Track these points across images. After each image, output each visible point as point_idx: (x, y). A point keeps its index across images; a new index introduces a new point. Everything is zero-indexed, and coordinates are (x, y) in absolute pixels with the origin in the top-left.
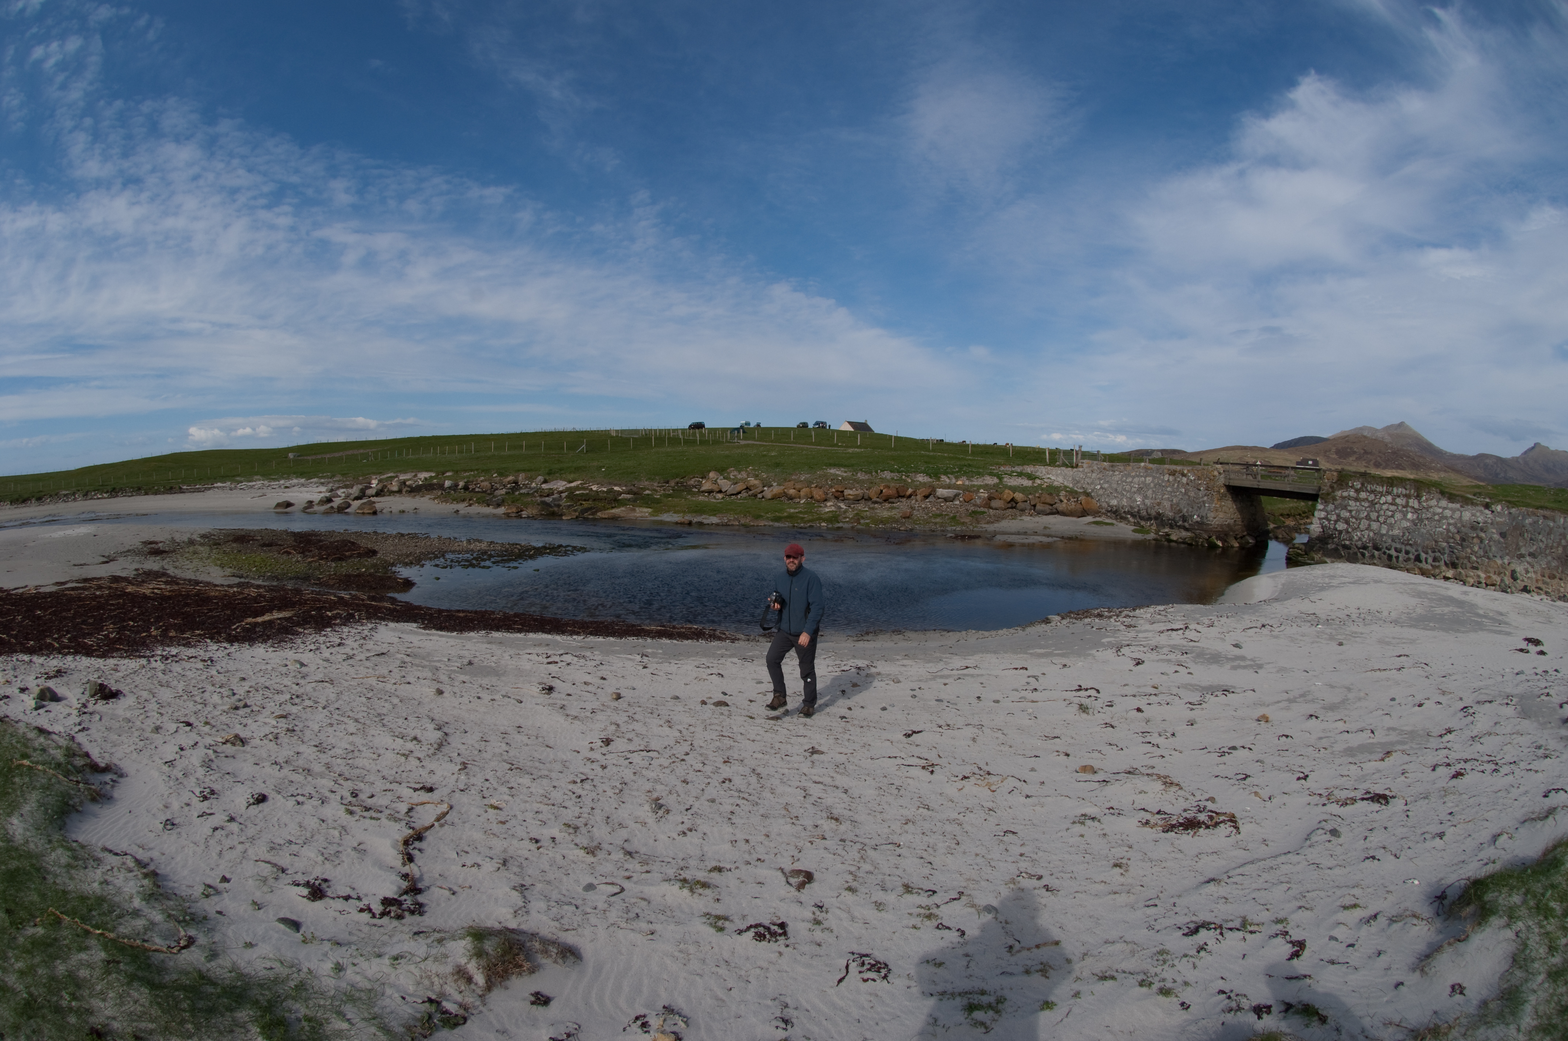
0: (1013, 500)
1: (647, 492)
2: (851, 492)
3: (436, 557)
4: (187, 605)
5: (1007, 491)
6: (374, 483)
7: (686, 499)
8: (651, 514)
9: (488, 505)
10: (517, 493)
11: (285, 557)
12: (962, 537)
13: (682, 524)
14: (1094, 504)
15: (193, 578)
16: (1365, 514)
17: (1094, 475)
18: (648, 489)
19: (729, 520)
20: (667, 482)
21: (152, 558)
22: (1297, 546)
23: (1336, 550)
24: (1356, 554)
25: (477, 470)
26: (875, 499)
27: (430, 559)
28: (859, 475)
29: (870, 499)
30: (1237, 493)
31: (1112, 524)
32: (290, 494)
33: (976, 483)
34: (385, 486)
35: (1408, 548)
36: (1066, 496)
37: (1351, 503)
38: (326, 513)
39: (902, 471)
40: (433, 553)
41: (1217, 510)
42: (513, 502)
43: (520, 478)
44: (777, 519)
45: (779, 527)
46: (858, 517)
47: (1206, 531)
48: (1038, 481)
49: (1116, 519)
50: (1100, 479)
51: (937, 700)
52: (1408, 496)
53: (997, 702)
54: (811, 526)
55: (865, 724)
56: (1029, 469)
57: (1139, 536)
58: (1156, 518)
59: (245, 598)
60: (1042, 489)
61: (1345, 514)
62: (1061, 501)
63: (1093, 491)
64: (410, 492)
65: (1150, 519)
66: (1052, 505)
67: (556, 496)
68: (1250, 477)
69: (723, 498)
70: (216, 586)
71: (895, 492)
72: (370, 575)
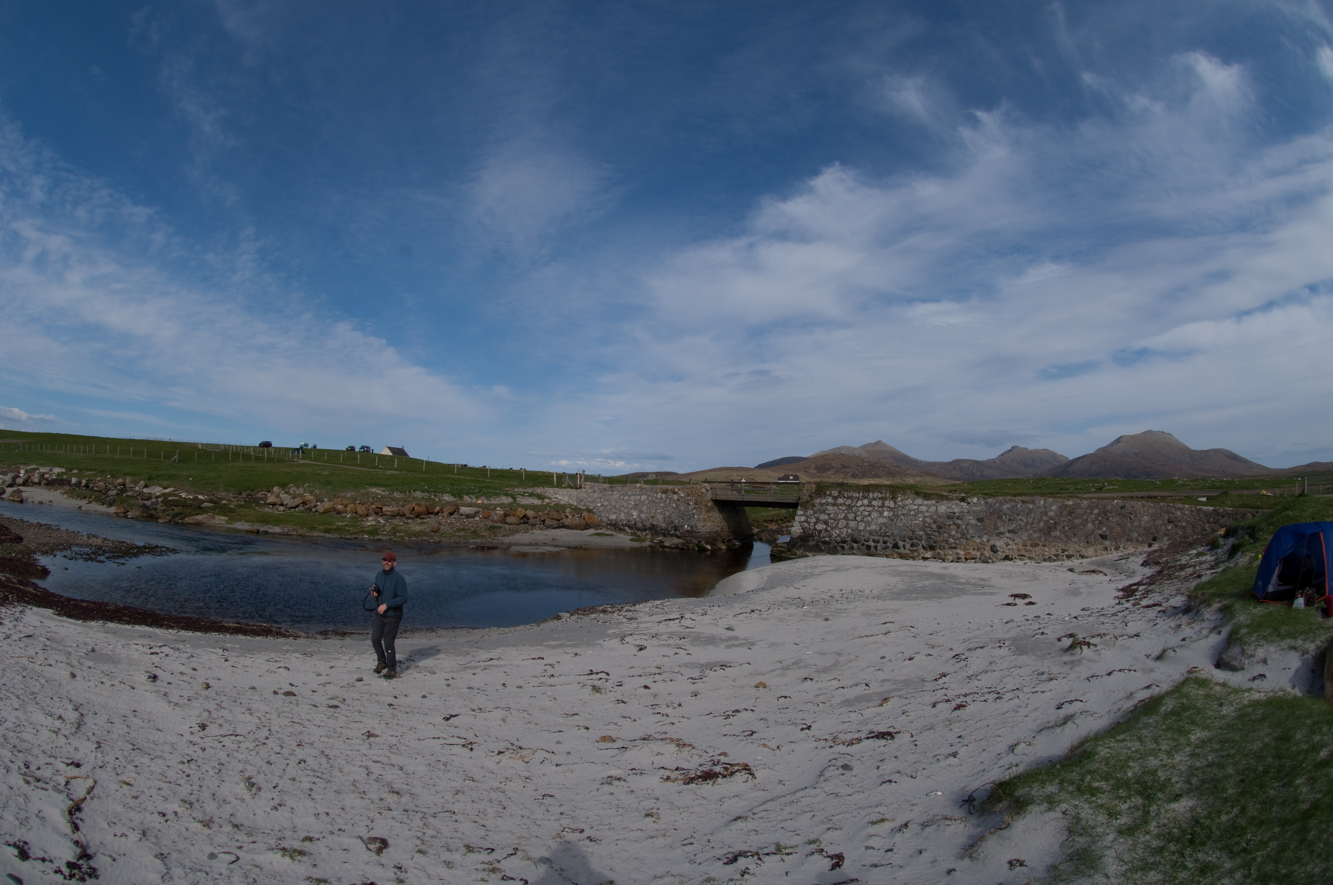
0: (525, 516)
1: (224, 502)
2: (388, 509)
3: (65, 549)
5: (520, 509)
6: (22, 472)
7: (255, 510)
8: (227, 522)
9: (103, 504)
10: (125, 495)
12: (481, 548)
13: (251, 532)
14: (596, 519)
16: (843, 515)
17: (595, 495)
18: (225, 499)
19: (289, 531)
20: (240, 494)
22: (780, 545)
23: (817, 546)
24: (836, 547)
25: (96, 470)
26: (408, 515)
27: (61, 550)
28: (395, 494)
29: (405, 515)
30: (722, 505)
31: (612, 535)
33: (493, 502)
34: (29, 477)
35: (886, 539)
36: (571, 512)
37: (828, 507)
39: (431, 492)
40: (62, 545)
41: (705, 521)
42: (121, 503)
43: (127, 481)
44: (328, 531)
45: (329, 538)
46: (394, 531)
47: (696, 538)
48: (547, 501)
49: (615, 531)
50: (600, 498)
51: (468, 688)
52: (884, 499)
53: (520, 687)
54: (356, 538)
55: (409, 710)
56: (539, 490)
57: (636, 544)
58: (650, 529)
60: (550, 507)
61: (823, 517)
62: (567, 517)
63: (594, 508)
64: (47, 485)
65: (645, 530)
66: (559, 520)
67: (154, 500)
68: (735, 493)
69: (284, 510)
71: (425, 509)
72: (19, 560)
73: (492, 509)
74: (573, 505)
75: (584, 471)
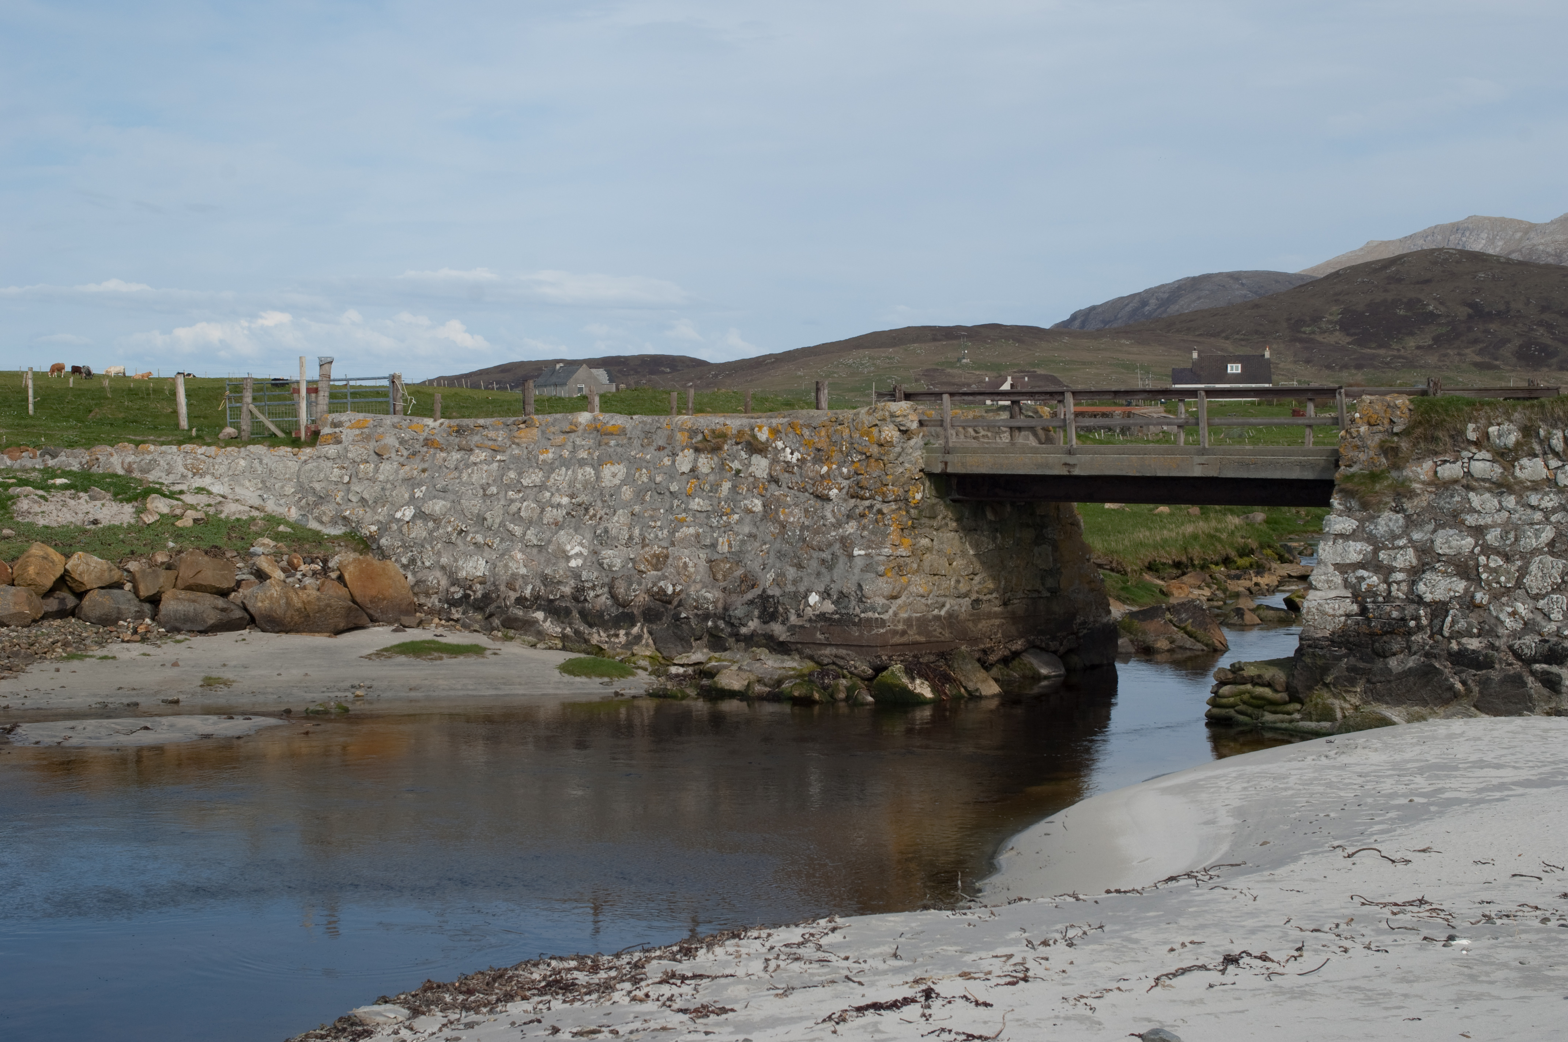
0: (62, 582)
5: (35, 550)
14: (395, 579)
17: (387, 469)
22: (1251, 672)
31: (475, 651)
36: (277, 555)
41: (900, 570)
47: (859, 648)
48: (161, 506)
49: (490, 630)
56: (116, 459)
57: (588, 690)
58: (651, 616)
60: (179, 535)
61: (1455, 543)
62: (261, 576)
63: (384, 528)
65: (625, 619)
66: (224, 593)
68: (1028, 440)
74: (282, 521)
75: (325, 363)
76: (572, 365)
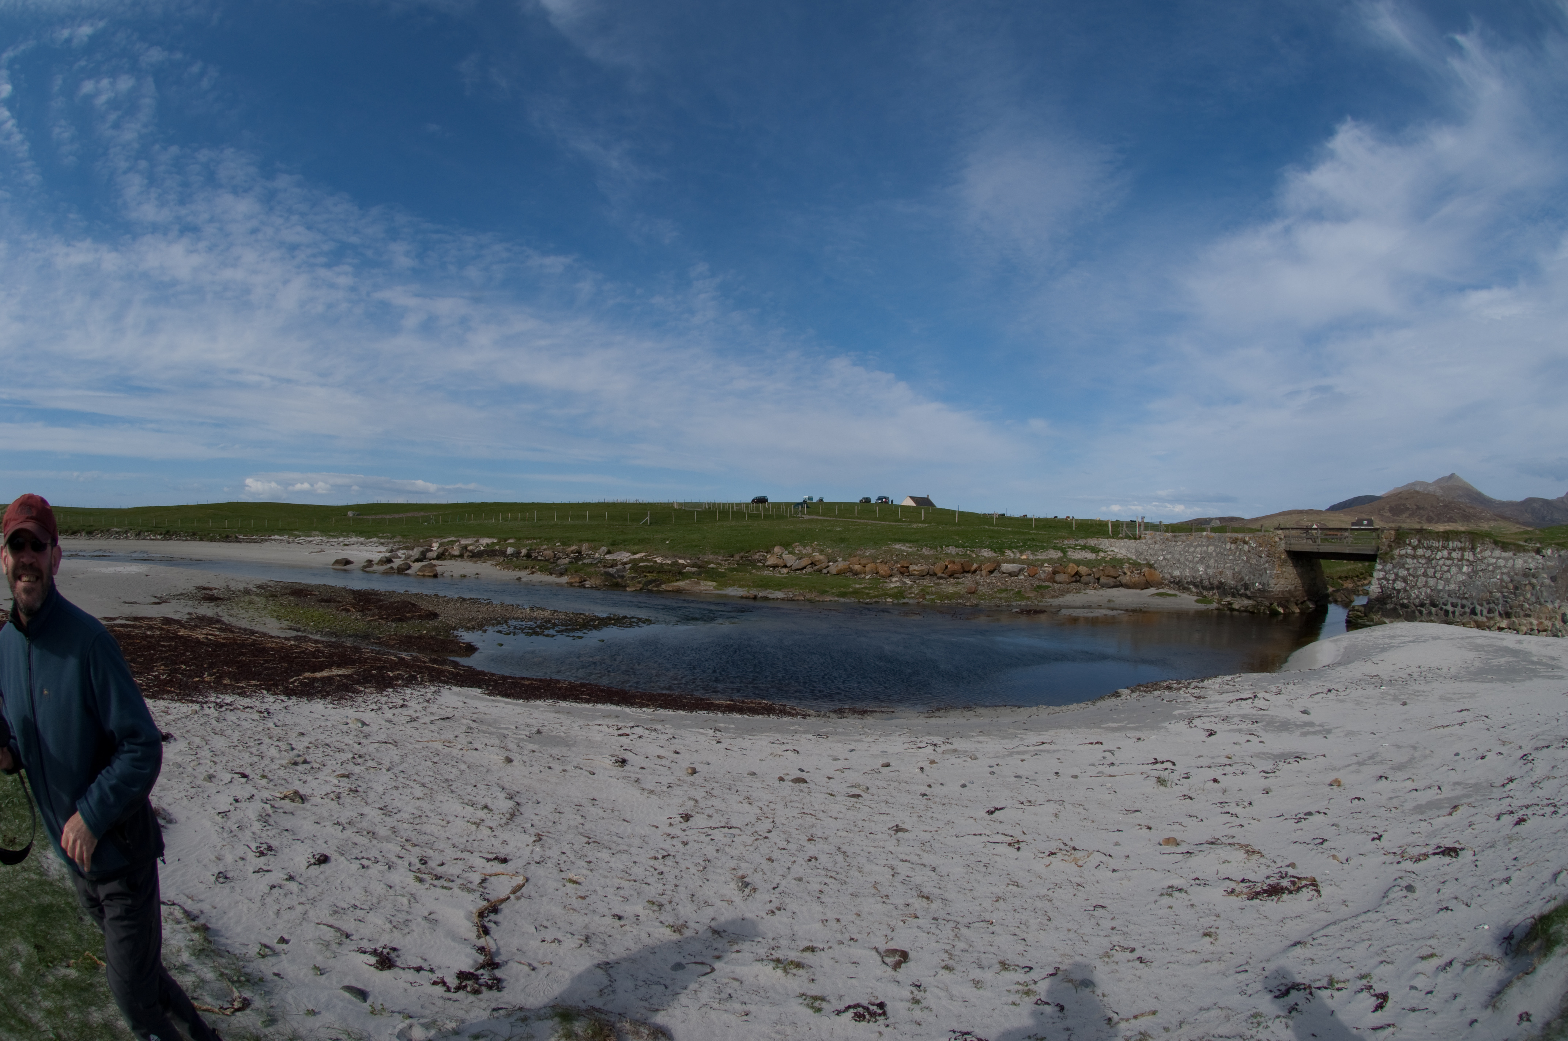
0: (1077, 573)
1: (712, 566)
2: (916, 568)
3: (499, 623)
4: (242, 654)
5: (1071, 565)
6: (435, 546)
7: (751, 573)
8: (716, 588)
9: (551, 574)
10: (580, 563)
11: (344, 614)
13: (747, 598)
14: (1157, 575)
15: (248, 627)
16: (1423, 571)
17: (1157, 546)
18: (713, 563)
19: (795, 595)
20: (732, 556)
21: (206, 604)
22: (1356, 608)
23: (1395, 609)
24: (1414, 612)
25: (540, 538)
26: (940, 574)
27: (493, 625)
28: (924, 550)
29: (935, 574)
30: (1298, 558)
31: (1175, 595)
32: (349, 552)
33: (1040, 557)
34: (446, 550)
35: (1464, 602)
36: (1129, 568)
37: (1408, 560)
38: (386, 573)
39: (967, 546)
40: (496, 619)
41: (1278, 577)
42: (576, 571)
43: (584, 548)
44: (843, 595)
45: (844, 604)
46: (924, 593)
47: (1267, 598)
48: (1102, 554)
49: (1179, 590)
50: (1163, 550)
51: (1016, 777)
52: (1463, 549)
53: (1075, 777)
54: (877, 602)
55: (946, 801)
56: (1092, 542)
57: (1202, 607)
58: (1218, 588)
59: (303, 652)
60: (1106, 562)
61: (1403, 572)
62: (1125, 573)
63: (1156, 562)
64: (472, 557)
65: (1212, 588)
66: (1115, 578)
67: (620, 567)
68: (1310, 542)
69: (788, 573)
70: (272, 637)
71: (960, 567)
72: (432, 637)
73: (1038, 566)
74: (1131, 559)
75: (1144, 517)
76: (1211, 519)
